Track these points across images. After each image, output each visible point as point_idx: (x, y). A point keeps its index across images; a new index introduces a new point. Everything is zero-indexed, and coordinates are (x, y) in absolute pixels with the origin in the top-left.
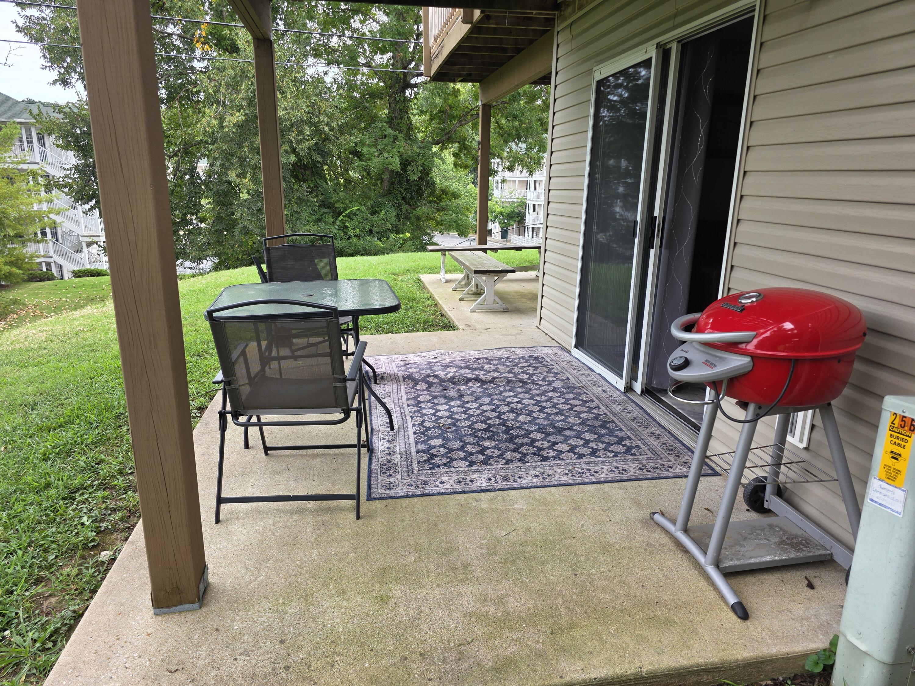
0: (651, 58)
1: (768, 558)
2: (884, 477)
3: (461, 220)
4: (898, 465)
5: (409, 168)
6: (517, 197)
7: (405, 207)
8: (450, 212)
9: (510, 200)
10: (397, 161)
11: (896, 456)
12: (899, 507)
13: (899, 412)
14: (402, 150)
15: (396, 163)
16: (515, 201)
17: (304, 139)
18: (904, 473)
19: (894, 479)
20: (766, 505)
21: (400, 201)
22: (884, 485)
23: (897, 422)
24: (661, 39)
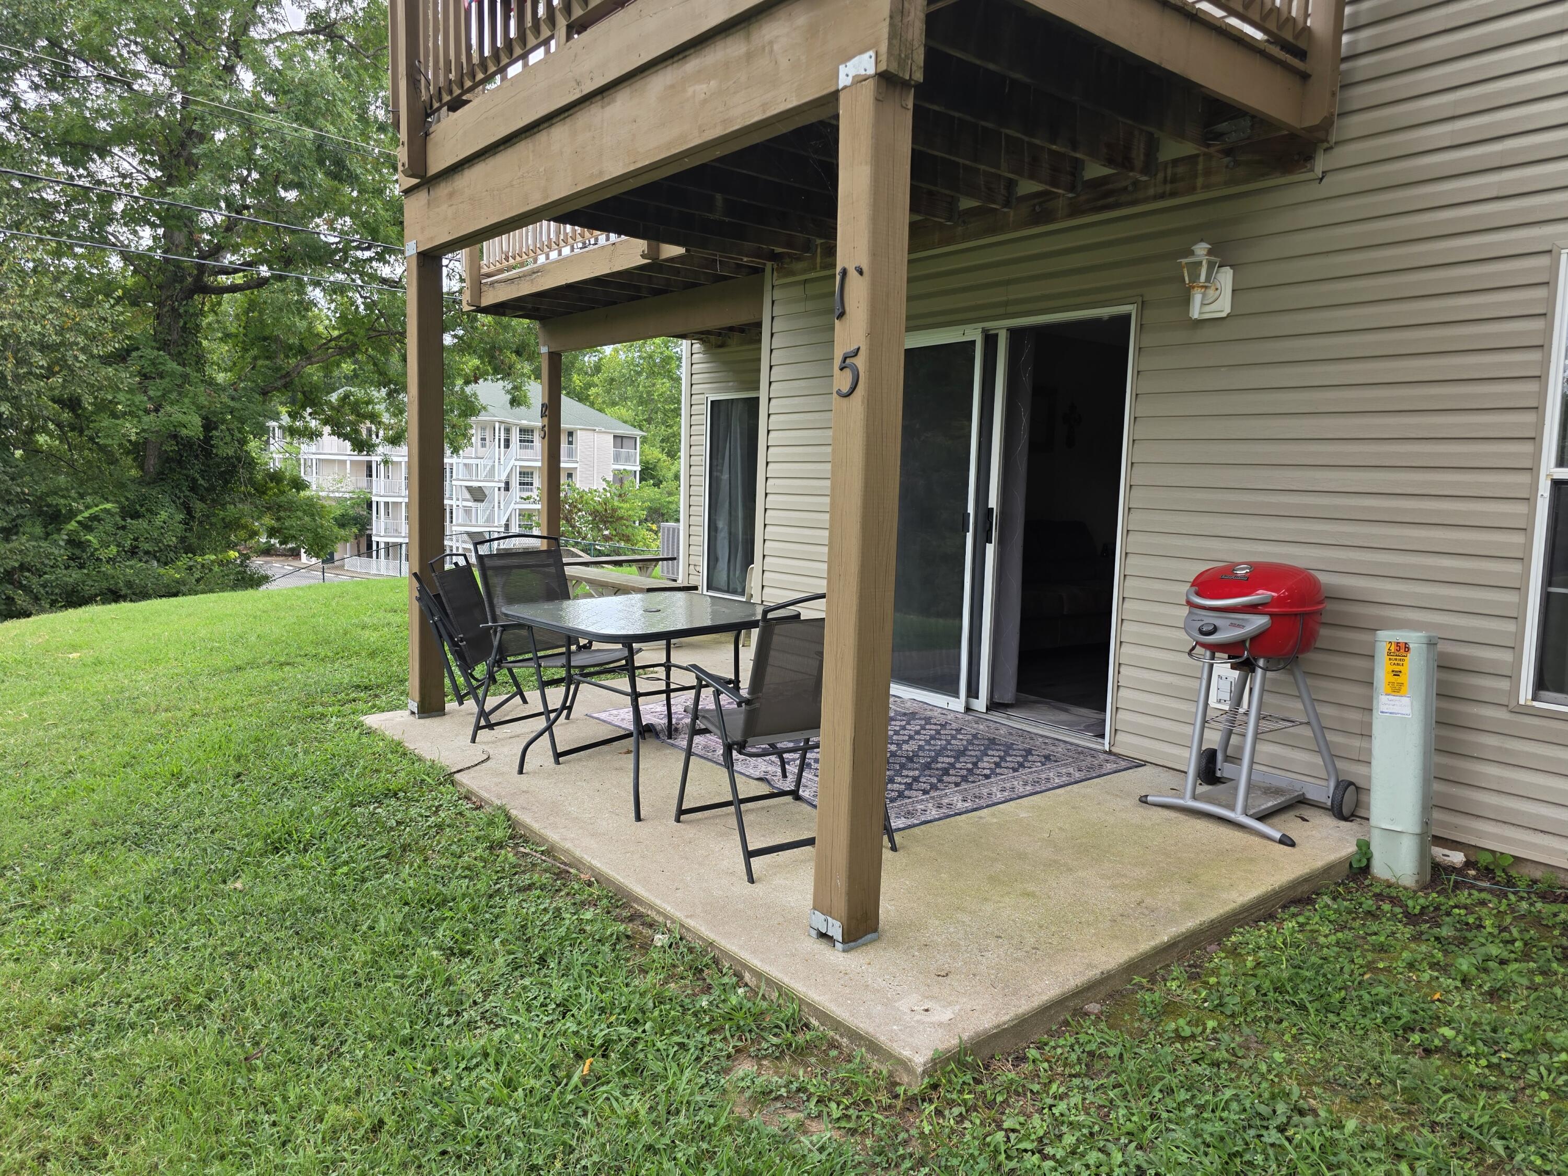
0: (973, 342)
1: (1270, 804)
2: (1389, 691)
3: (322, 526)
4: (1399, 679)
5: (214, 433)
6: (351, 488)
7: (199, 507)
8: (299, 514)
9: (337, 495)
10: (197, 421)
11: (1396, 674)
12: (1407, 710)
13: (1393, 640)
14: (203, 400)
15: (193, 426)
16: (347, 495)
17: (30, 373)
18: (1406, 684)
19: (1399, 691)
20: (1219, 774)
21: (188, 493)
22: (1391, 697)
23: (1393, 649)
24: (988, 325)
